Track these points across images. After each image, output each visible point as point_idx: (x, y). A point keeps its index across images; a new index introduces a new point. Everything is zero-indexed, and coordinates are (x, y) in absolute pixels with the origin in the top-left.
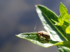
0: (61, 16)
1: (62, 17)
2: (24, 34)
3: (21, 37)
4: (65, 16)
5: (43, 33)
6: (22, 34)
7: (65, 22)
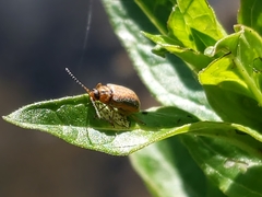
0: (177, 9)
1: (185, 13)
2: (36, 107)
3: (26, 125)
4: (194, 9)
5: (112, 96)
6: (30, 109)
7: (193, 30)
